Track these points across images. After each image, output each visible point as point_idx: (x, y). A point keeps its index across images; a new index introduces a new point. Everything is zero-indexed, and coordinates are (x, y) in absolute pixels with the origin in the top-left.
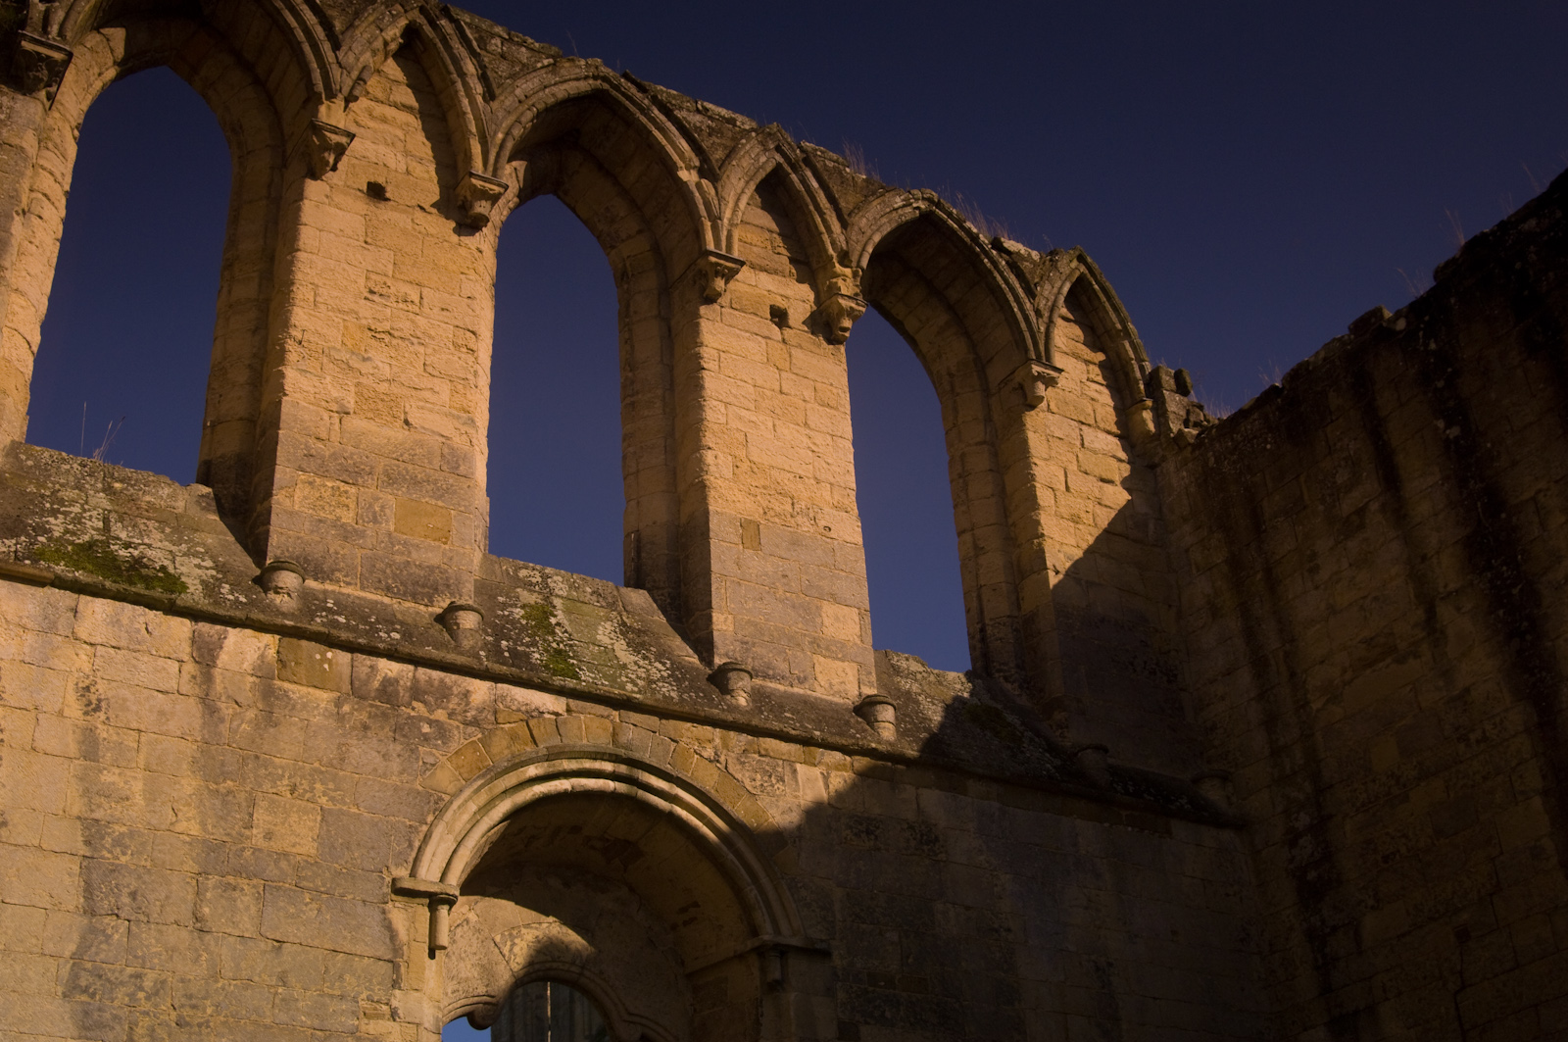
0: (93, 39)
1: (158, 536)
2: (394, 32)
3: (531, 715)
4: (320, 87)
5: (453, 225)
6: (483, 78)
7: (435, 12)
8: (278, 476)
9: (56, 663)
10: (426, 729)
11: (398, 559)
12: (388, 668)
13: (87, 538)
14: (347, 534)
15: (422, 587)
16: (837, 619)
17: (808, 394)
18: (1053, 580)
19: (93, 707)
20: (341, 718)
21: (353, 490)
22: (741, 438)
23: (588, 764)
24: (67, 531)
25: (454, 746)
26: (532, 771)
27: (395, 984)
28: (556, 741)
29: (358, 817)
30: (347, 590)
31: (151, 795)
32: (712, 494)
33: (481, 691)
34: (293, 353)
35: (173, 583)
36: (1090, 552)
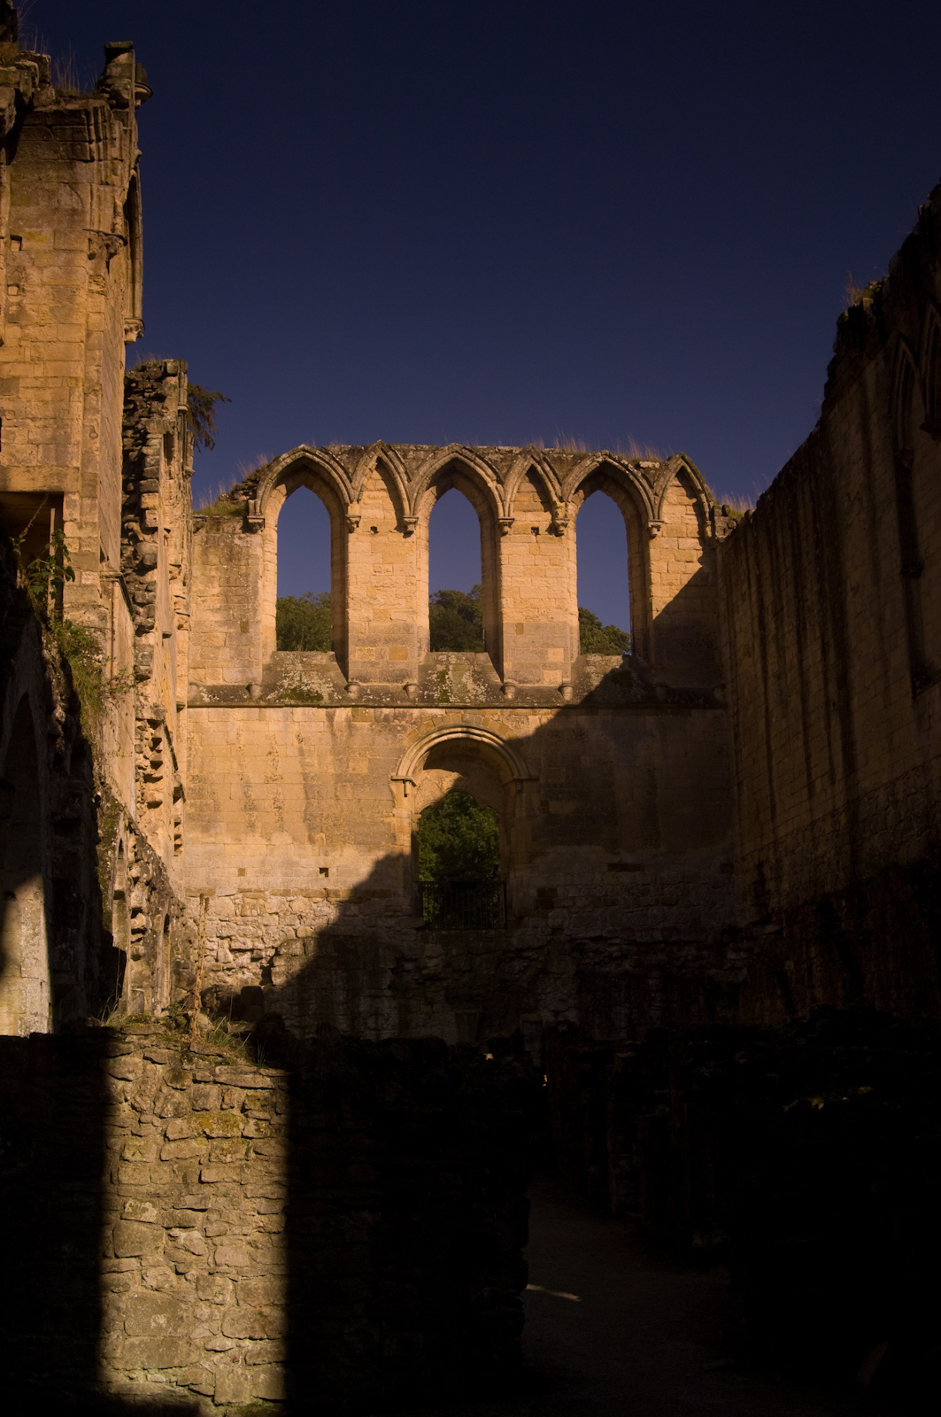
0: (275, 492)
1: (316, 677)
2: (373, 464)
3: (434, 717)
4: (347, 500)
5: (402, 534)
6: (406, 473)
7: (386, 449)
8: (350, 650)
9: (290, 730)
10: (399, 728)
11: (391, 669)
12: (386, 711)
13: (294, 686)
14: (373, 664)
15: (400, 677)
16: (554, 654)
17: (547, 563)
18: (655, 614)
19: (301, 741)
20: (372, 730)
21: (374, 648)
22: (516, 589)
23: (453, 730)
24: (289, 684)
25: (408, 732)
26: (434, 735)
27: (394, 807)
28: (442, 724)
29: (379, 760)
30: (375, 684)
31: (320, 764)
32: (504, 616)
33: (416, 712)
34: (351, 605)
35: (319, 697)
36: (677, 598)
